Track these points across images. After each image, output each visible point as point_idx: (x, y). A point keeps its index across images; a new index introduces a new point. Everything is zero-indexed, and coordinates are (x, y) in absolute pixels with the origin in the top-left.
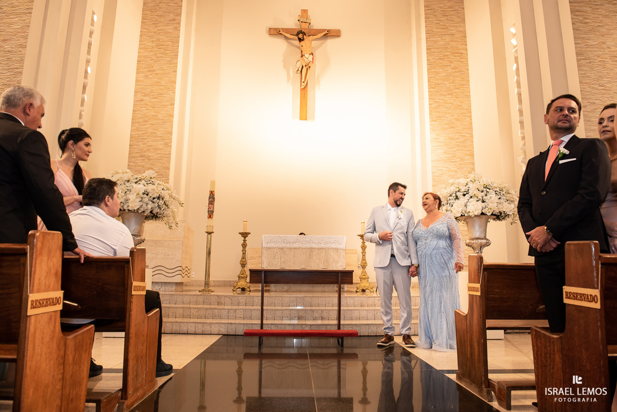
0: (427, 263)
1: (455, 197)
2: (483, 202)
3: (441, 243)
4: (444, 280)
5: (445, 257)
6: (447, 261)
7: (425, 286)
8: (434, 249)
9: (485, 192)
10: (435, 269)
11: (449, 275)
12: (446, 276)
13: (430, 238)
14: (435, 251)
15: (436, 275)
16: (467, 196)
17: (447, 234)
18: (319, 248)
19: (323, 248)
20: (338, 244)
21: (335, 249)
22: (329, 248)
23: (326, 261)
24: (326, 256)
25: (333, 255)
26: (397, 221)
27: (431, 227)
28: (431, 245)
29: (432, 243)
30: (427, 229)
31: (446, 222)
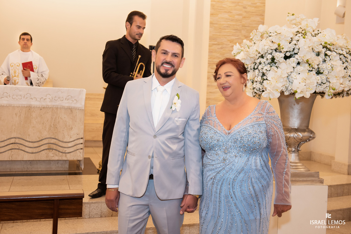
0: (223, 194)
1: (270, 61)
2: (318, 73)
3: (253, 161)
5: (256, 187)
8: (239, 173)
9: (322, 55)
15: (238, 219)
16: (292, 61)
17: (265, 144)
18: (42, 107)
19: (49, 107)
20: (73, 101)
21: (67, 108)
22: (58, 108)
23: (52, 126)
24: (53, 119)
25: (65, 118)
26: (168, 115)
27: (238, 131)
28: (235, 164)
29: (236, 161)
30: (230, 131)
31: (265, 120)
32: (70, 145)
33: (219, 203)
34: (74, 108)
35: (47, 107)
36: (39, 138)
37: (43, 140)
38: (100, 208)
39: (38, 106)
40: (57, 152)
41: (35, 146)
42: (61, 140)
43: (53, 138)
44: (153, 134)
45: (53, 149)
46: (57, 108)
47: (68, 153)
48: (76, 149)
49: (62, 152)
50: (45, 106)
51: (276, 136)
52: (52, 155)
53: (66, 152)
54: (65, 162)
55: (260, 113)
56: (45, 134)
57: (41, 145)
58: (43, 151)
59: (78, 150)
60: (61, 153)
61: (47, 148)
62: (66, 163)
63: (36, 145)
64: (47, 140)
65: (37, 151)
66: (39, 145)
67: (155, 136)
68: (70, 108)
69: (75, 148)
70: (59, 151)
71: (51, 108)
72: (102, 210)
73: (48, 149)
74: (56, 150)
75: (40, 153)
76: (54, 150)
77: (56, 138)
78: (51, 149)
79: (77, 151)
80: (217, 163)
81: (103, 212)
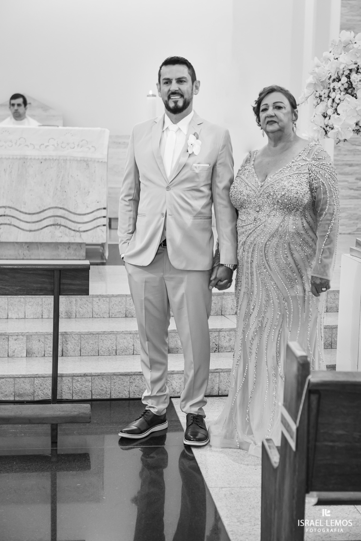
0: (255, 264)
3: (291, 222)
4: (289, 305)
5: (296, 255)
6: (301, 264)
7: (248, 315)
8: (273, 236)
10: (272, 279)
11: (302, 294)
12: (295, 298)
13: (266, 208)
14: (275, 240)
15: (273, 295)
17: (306, 200)
18: (42, 159)
19: (53, 159)
20: (90, 149)
21: (81, 160)
22: (66, 159)
23: (59, 189)
24: (59, 177)
25: (78, 175)
26: (184, 160)
27: (271, 183)
28: (267, 225)
29: (269, 221)
30: (263, 183)
31: (308, 169)
32: (86, 218)
33: (251, 276)
34: (91, 161)
35: (50, 159)
36: (39, 207)
37: (45, 210)
38: (124, 304)
39: (37, 158)
40: (67, 230)
41: (34, 220)
42: (73, 211)
43: (61, 208)
44: (165, 185)
45: (60, 225)
46: (65, 161)
47: (84, 231)
48: (95, 226)
49: (74, 230)
50: (47, 158)
51: (322, 188)
52: (60, 235)
53: (81, 229)
54: (81, 246)
55: (304, 160)
56: (49, 202)
57: (42, 218)
58: (46, 228)
59: (98, 226)
60: (73, 232)
61: (51, 223)
62: (82, 248)
63: (35, 218)
64: (52, 210)
65: (36, 228)
66: (39, 219)
67: (168, 188)
68: (86, 159)
69: (94, 224)
70: (70, 229)
71: (56, 160)
72: (127, 306)
73: (53, 225)
74: (65, 227)
75: (41, 231)
76: (62, 227)
77: (65, 207)
78: (57, 225)
79: (98, 228)
80: (247, 224)
81: (129, 310)
